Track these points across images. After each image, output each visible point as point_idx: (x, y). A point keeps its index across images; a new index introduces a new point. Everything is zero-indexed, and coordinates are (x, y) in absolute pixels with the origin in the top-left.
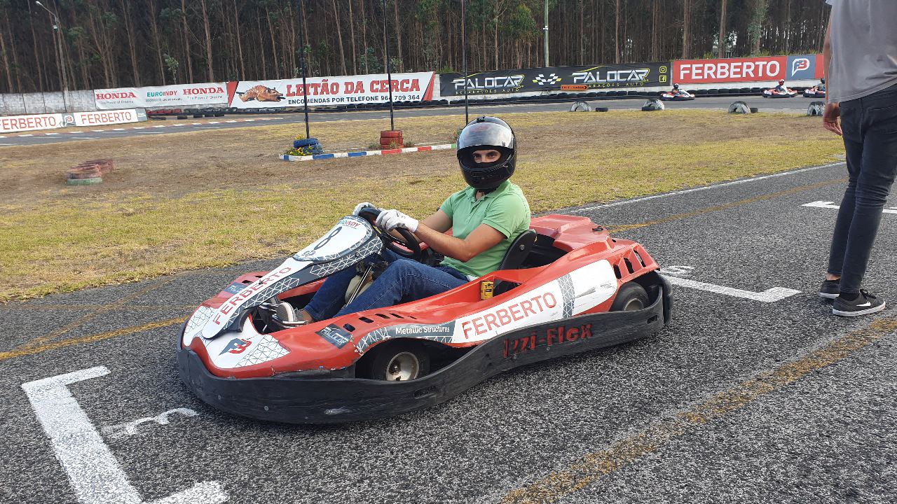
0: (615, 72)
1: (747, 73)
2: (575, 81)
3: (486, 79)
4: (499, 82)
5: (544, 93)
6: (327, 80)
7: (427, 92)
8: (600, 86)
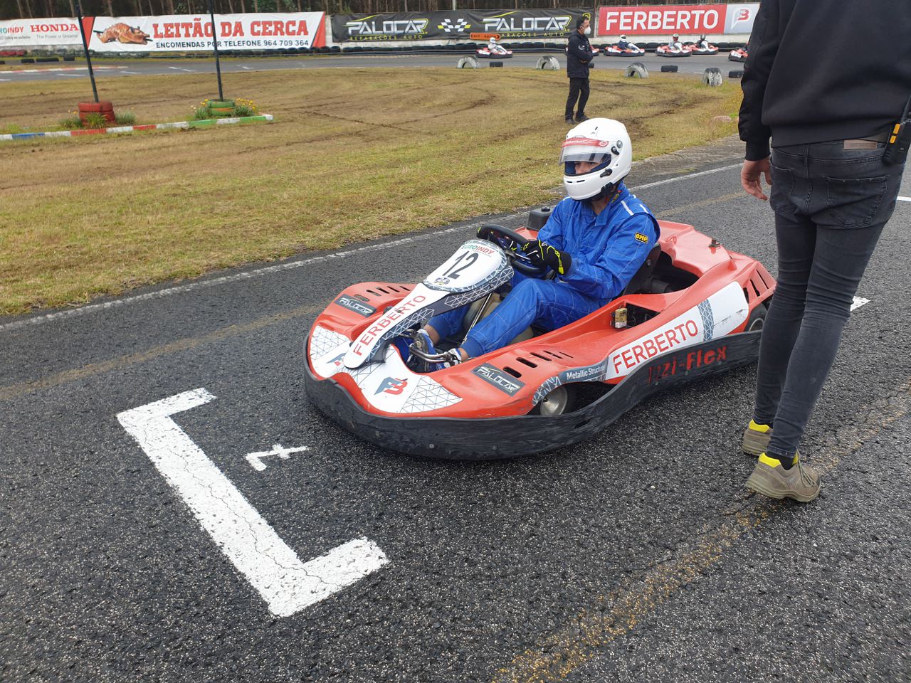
0: (532, 19)
1: (682, 24)
2: (486, 28)
3: (385, 23)
4: (399, 27)
5: (452, 43)
6: (200, 19)
7: (316, 38)
8: (514, 35)
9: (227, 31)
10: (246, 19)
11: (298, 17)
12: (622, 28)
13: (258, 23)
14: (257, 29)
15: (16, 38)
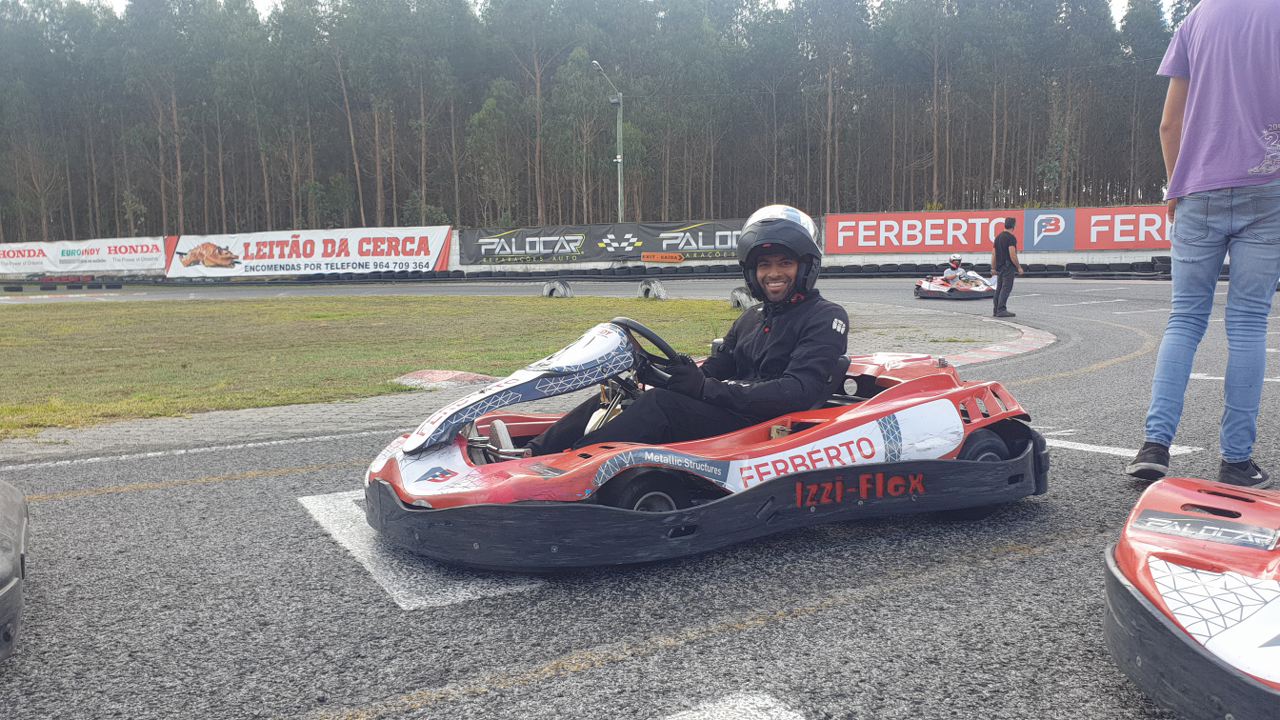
0: (729, 233)
1: (955, 238)
2: (664, 246)
3: (528, 239)
4: (547, 245)
5: (616, 265)
6: (298, 236)
7: (441, 258)
8: (703, 255)
9: (329, 251)
10: (353, 235)
11: (416, 232)
12: (862, 243)
13: (367, 240)
14: (366, 247)
15: (90, 261)
